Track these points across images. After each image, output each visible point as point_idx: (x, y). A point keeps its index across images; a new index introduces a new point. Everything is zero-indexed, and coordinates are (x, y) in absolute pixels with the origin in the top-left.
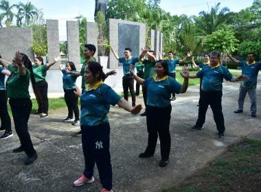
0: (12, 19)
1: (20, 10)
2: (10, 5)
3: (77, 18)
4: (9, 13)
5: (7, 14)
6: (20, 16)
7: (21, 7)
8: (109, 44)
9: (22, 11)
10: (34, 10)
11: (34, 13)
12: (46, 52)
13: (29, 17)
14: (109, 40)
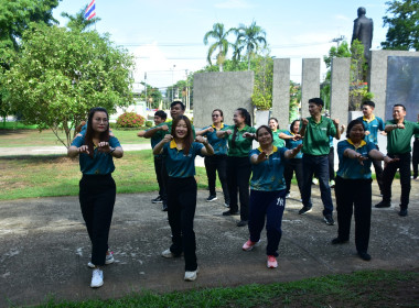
0: (226, 50)
1: (241, 35)
2: (226, 29)
3: (335, 41)
4: (223, 43)
5: (220, 43)
6: (239, 46)
7: (241, 31)
8: (368, 90)
9: (242, 38)
10: (260, 35)
11: (261, 39)
12: (271, 104)
13: (252, 46)
14: (369, 85)
